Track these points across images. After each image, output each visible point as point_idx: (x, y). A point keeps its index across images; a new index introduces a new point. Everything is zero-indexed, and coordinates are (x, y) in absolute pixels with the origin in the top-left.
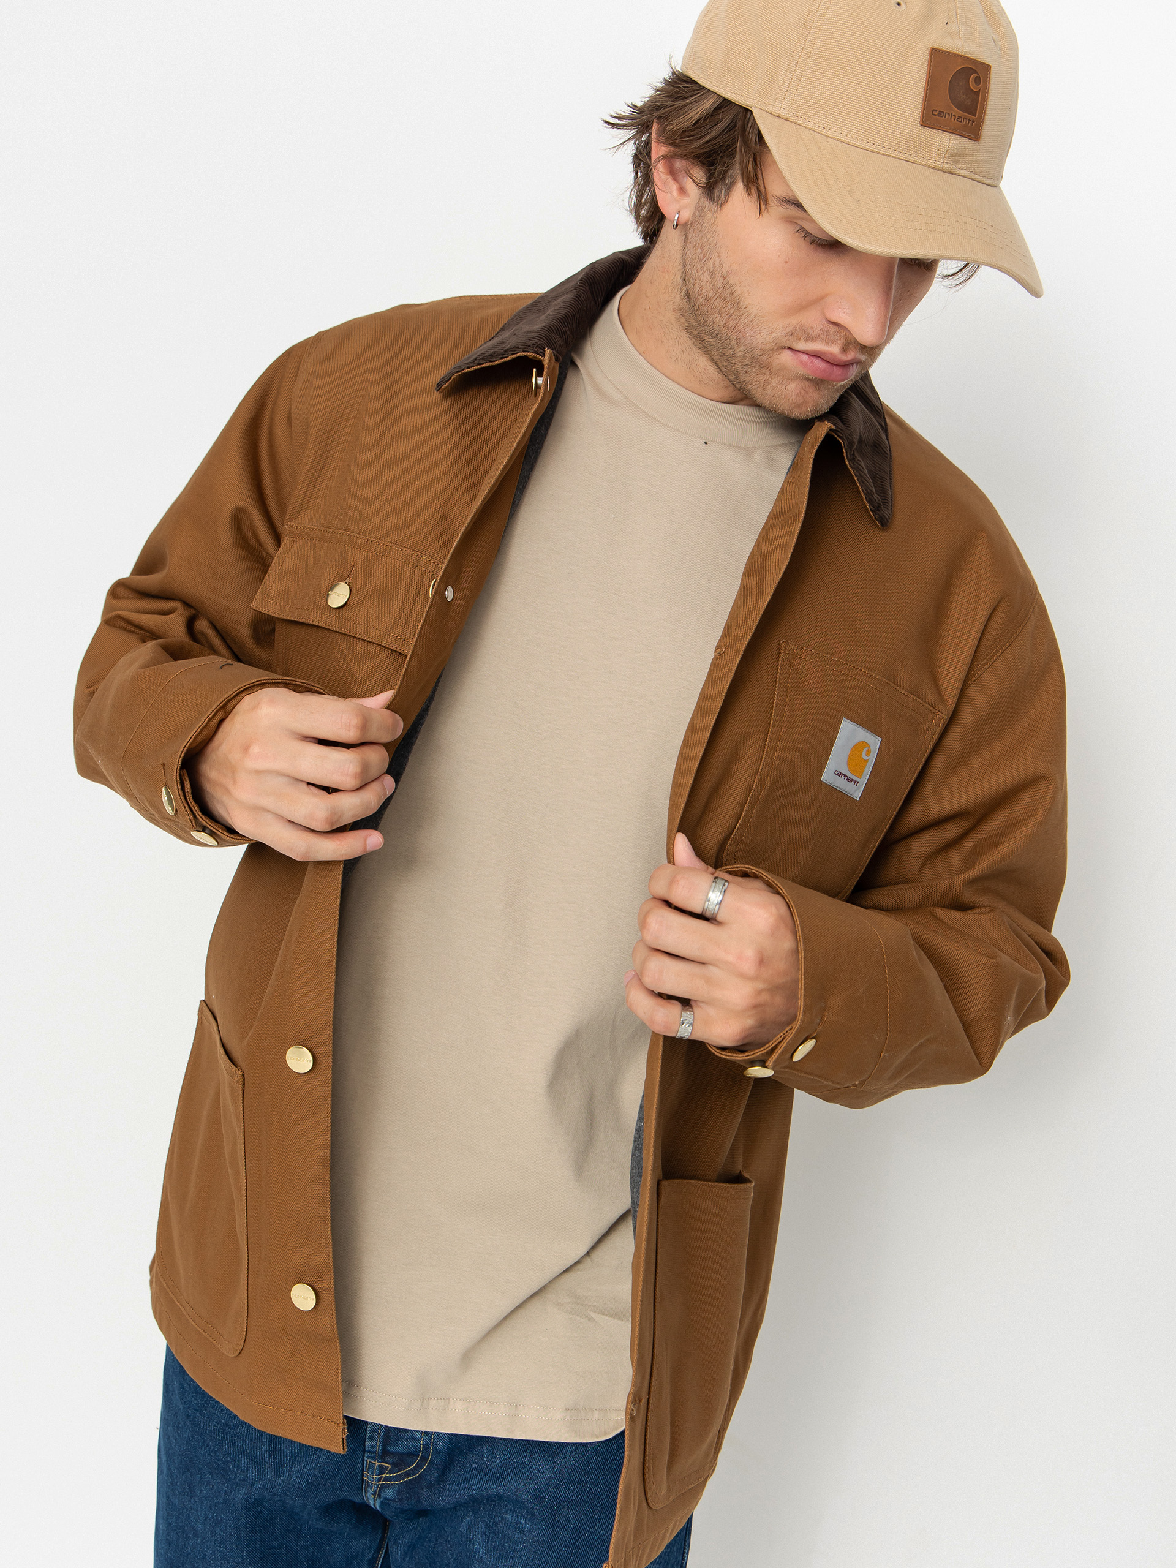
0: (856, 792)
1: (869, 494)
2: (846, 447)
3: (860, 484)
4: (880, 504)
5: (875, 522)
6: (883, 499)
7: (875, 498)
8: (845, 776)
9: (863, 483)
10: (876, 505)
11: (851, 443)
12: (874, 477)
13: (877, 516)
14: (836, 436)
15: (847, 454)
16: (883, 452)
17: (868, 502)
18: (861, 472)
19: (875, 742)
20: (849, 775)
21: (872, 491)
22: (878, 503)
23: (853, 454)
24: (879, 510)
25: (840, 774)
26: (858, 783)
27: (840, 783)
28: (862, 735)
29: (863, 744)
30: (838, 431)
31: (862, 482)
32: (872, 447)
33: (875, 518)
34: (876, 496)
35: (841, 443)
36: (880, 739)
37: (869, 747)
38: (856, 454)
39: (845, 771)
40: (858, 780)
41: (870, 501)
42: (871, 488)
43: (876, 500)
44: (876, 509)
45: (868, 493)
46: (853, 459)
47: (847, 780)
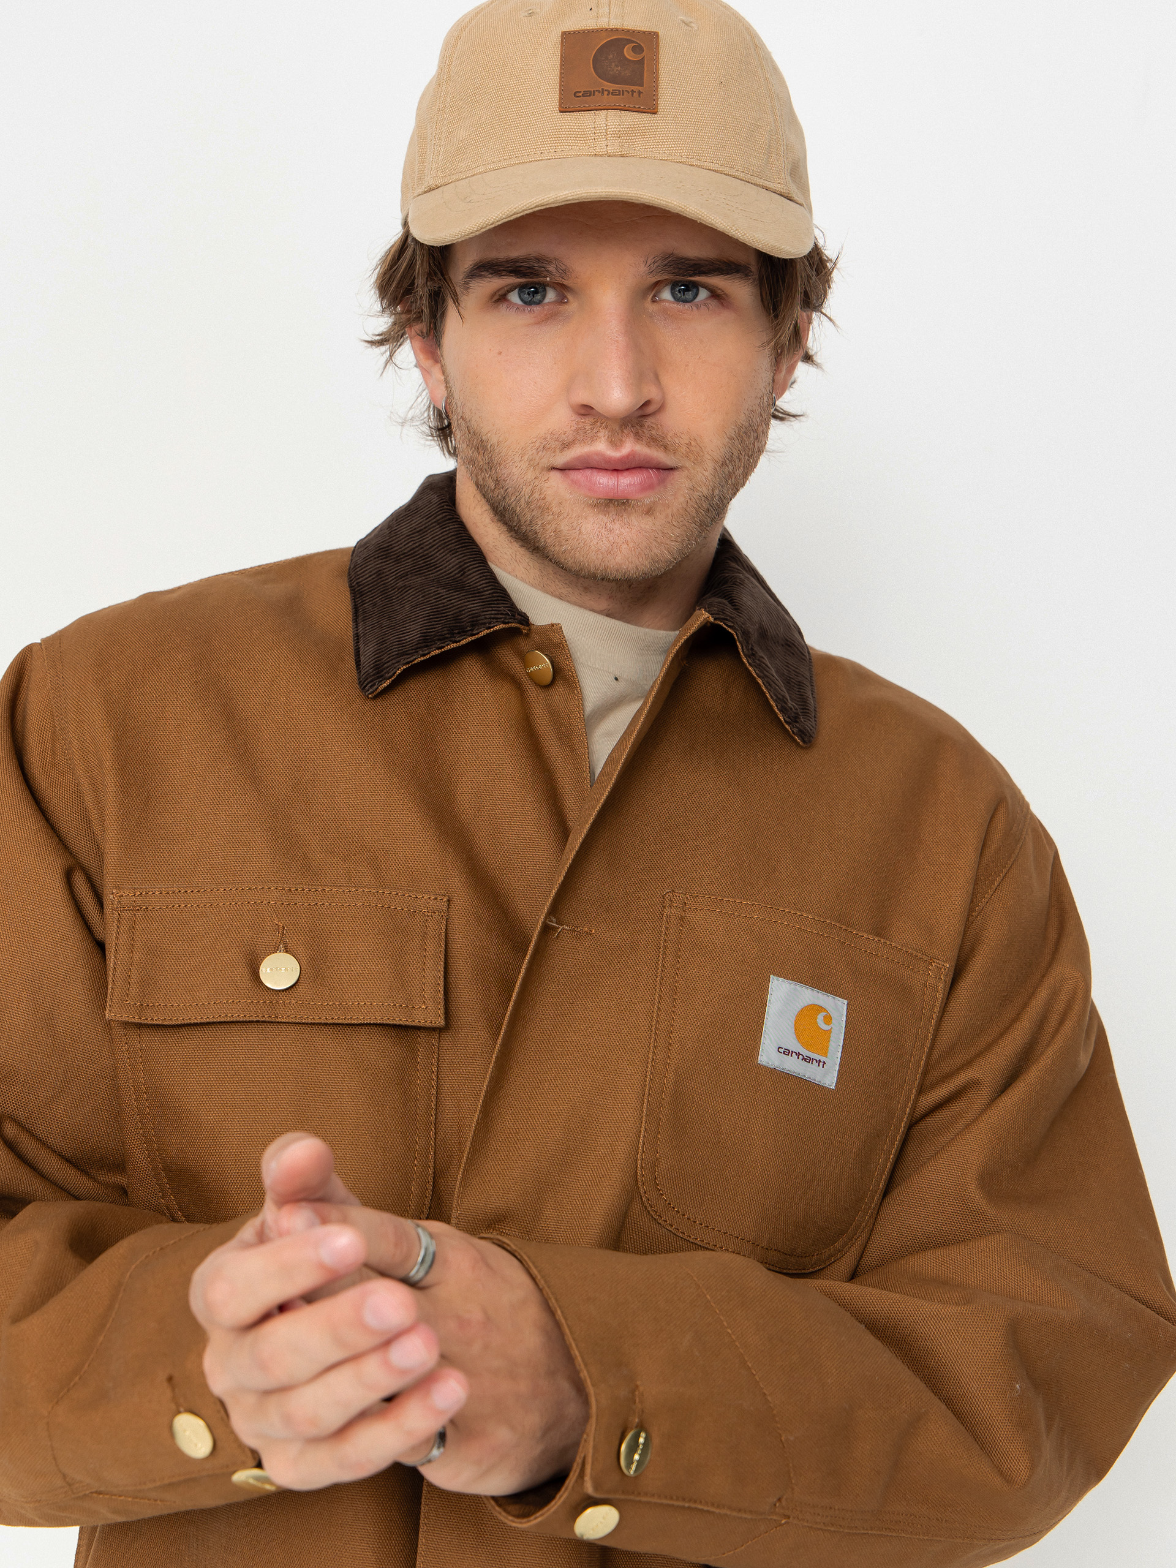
0: (828, 1077)
1: (781, 700)
2: (741, 639)
3: (766, 688)
4: (797, 714)
5: (793, 738)
6: (803, 709)
7: (790, 705)
8: (798, 1054)
9: (770, 685)
10: (793, 715)
11: (746, 634)
12: (788, 682)
13: (795, 730)
14: (725, 626)
15: (742, 647)
16: (800, 654)
17: (780, 711)
18: (765, 672)
19: (837, 1007)
20: (805, 1053)
21: (783, 696)
22: (795, 713)
23: (752, 649)
24: (797, 722)
25: (787, 1052)
26: (824, 1063)
27: (793, 1066)
28: (809, 996)
29: (814, 1010)
30: (727, 620)
31: (768, 685)
32: (783, 645)
33: (793, 731)
34: (790, 704)
35: (732, 634)
36: (846, 1002)
37: (825, 1010)
38: (756, 648)
39: (795, 1046)
40: (823, 1059)
41: (783, 710)
42: (782, 693)
43: (791, 709)
44: (794, 720)
45: (779, 699)
46: (752, 655)
47: (804, 1059)
